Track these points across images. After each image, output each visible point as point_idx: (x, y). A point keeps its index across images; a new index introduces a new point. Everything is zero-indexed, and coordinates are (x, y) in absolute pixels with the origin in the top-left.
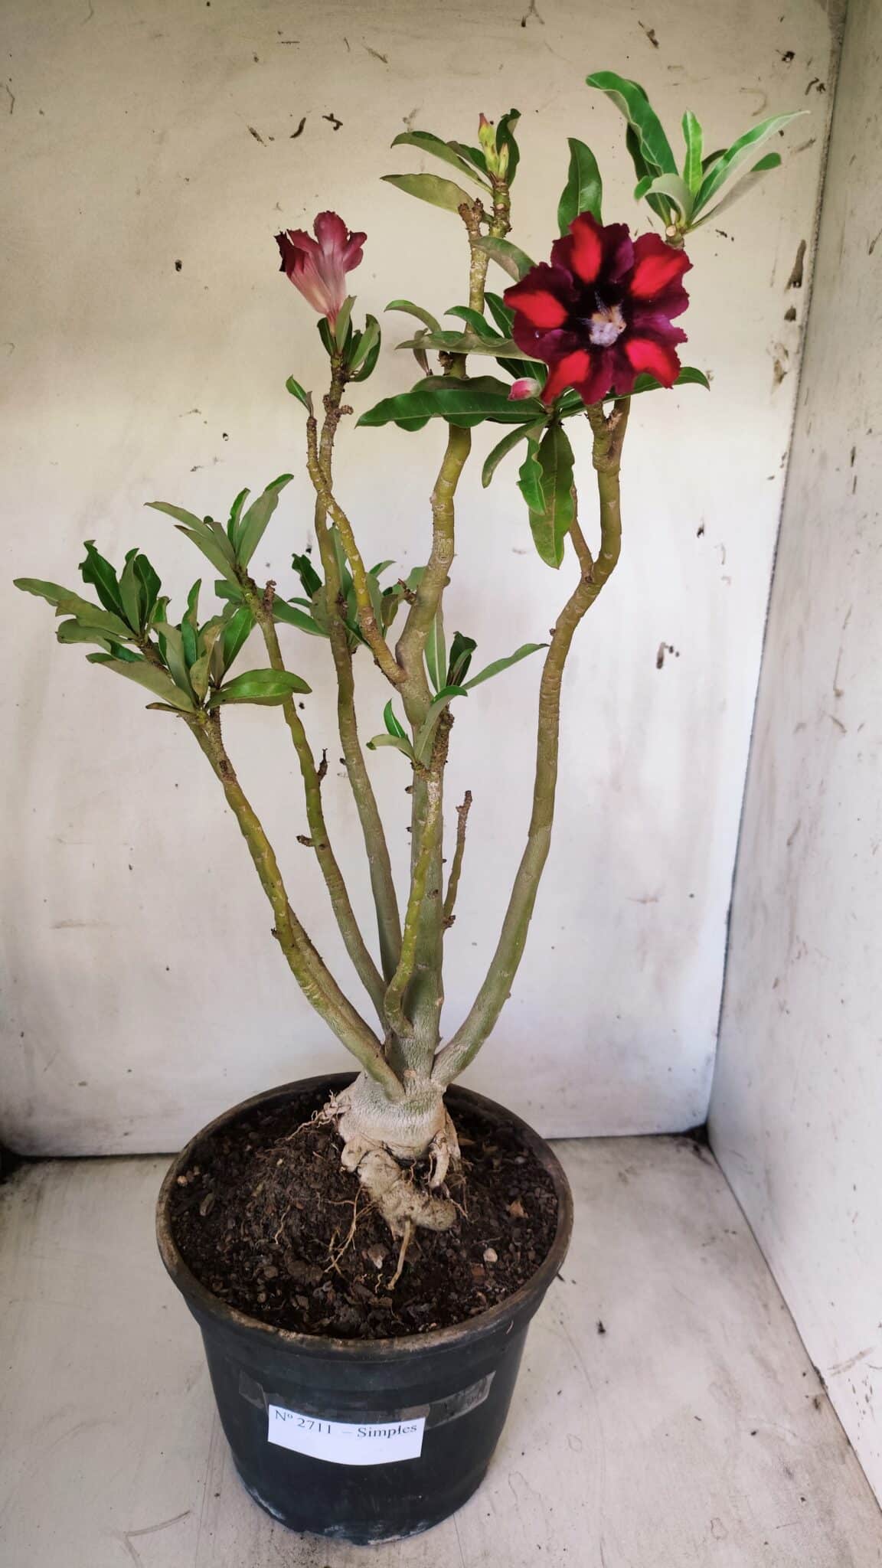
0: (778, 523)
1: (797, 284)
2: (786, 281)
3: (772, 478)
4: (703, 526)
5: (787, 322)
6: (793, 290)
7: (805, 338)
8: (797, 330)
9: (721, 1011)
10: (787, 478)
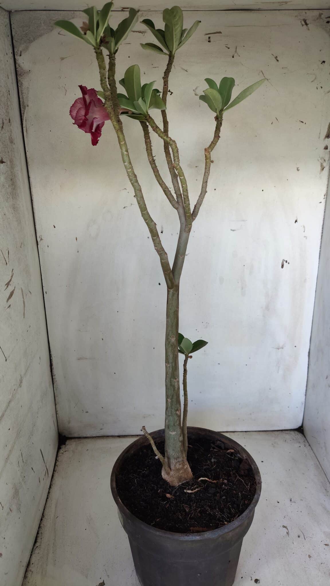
0: (323, 218)
1: (328, 137)
2: (324, 137)
3: (321, 202)
4: (297, 219)
5: (325, 150)
6: (326, 139)
8: (328, 153)
9: (307, 387)
10: (326, 202)
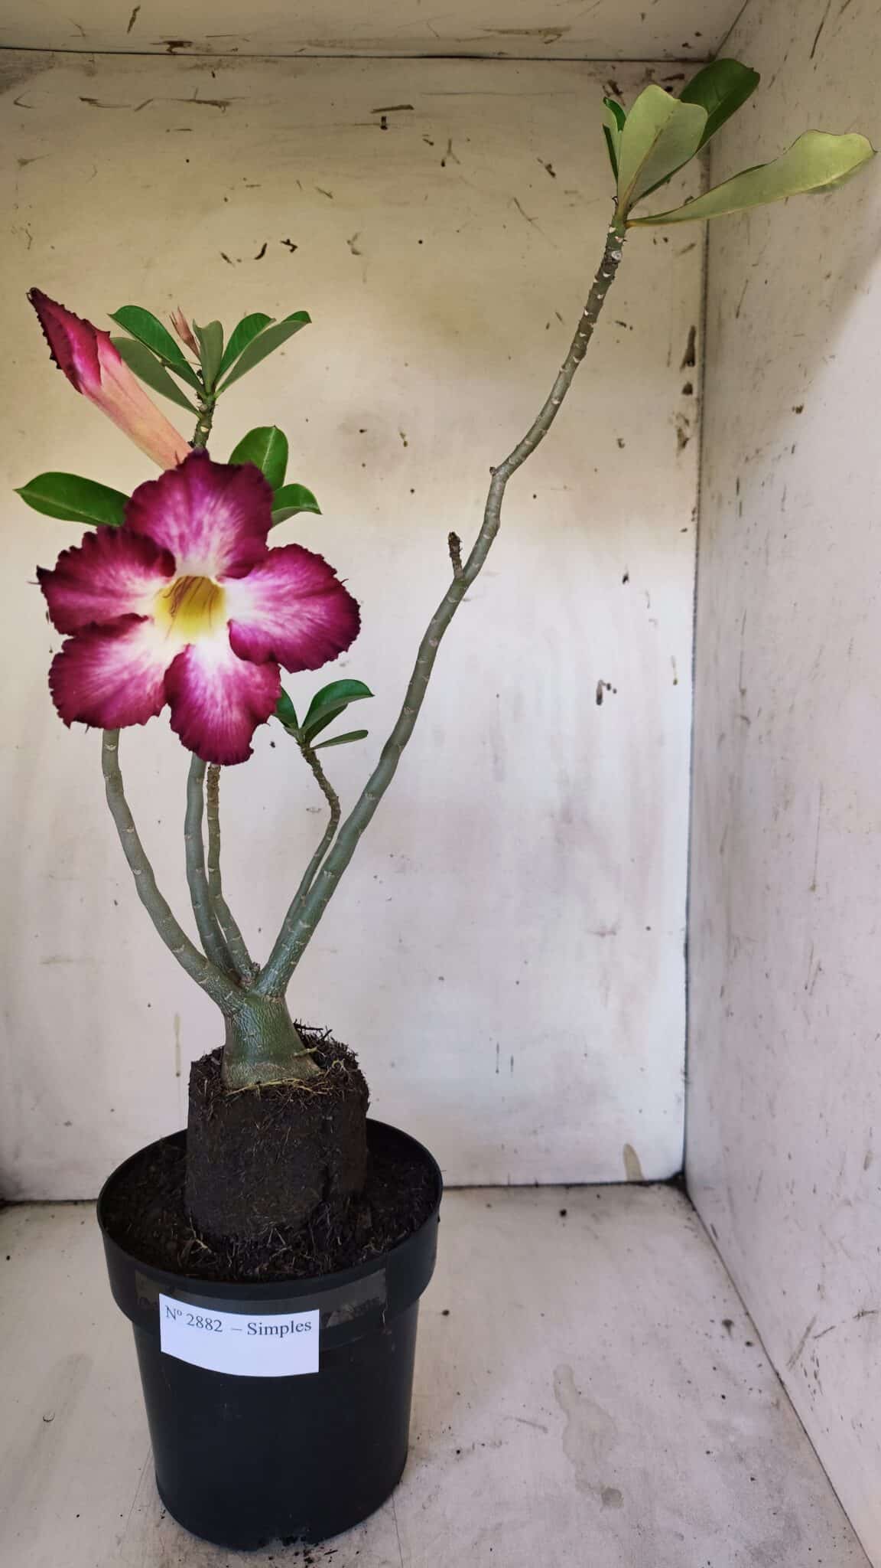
0: (694, 571)
1: (691, 364)
2: (682, 361)
3: (685, 530)
4: (628, 573)
5: (685, 396)
6: (687, 368)
7: (702, 408)
8: (694, 402)
9: (687, 1048)
10: (698, 529)
